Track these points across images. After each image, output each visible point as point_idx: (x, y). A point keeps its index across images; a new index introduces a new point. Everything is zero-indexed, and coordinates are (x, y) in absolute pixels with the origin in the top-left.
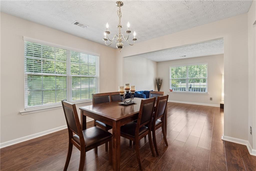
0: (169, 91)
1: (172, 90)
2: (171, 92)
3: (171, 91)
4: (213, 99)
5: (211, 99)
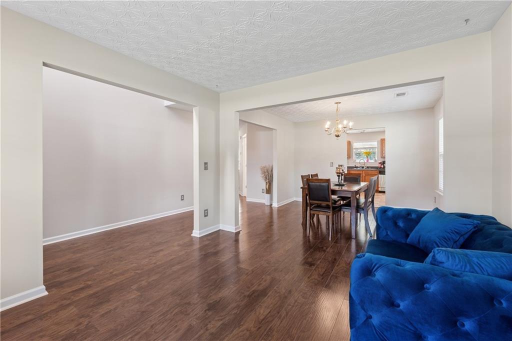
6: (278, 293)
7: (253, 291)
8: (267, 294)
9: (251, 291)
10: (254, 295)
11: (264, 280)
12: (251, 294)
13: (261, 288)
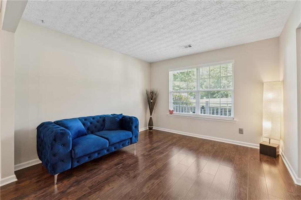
0: (168, 113)
1: (173, 111)
2: (171, 115)
3: (171, 112)
4: (244, 133)
5: (241, 131)
6: (142, 177)
7: (158, 179)
8: (149, 176)
9: (159, 179)
10: (157, 176)
11: (149, 188)
12: (159, 177)
13: (152, 181)
